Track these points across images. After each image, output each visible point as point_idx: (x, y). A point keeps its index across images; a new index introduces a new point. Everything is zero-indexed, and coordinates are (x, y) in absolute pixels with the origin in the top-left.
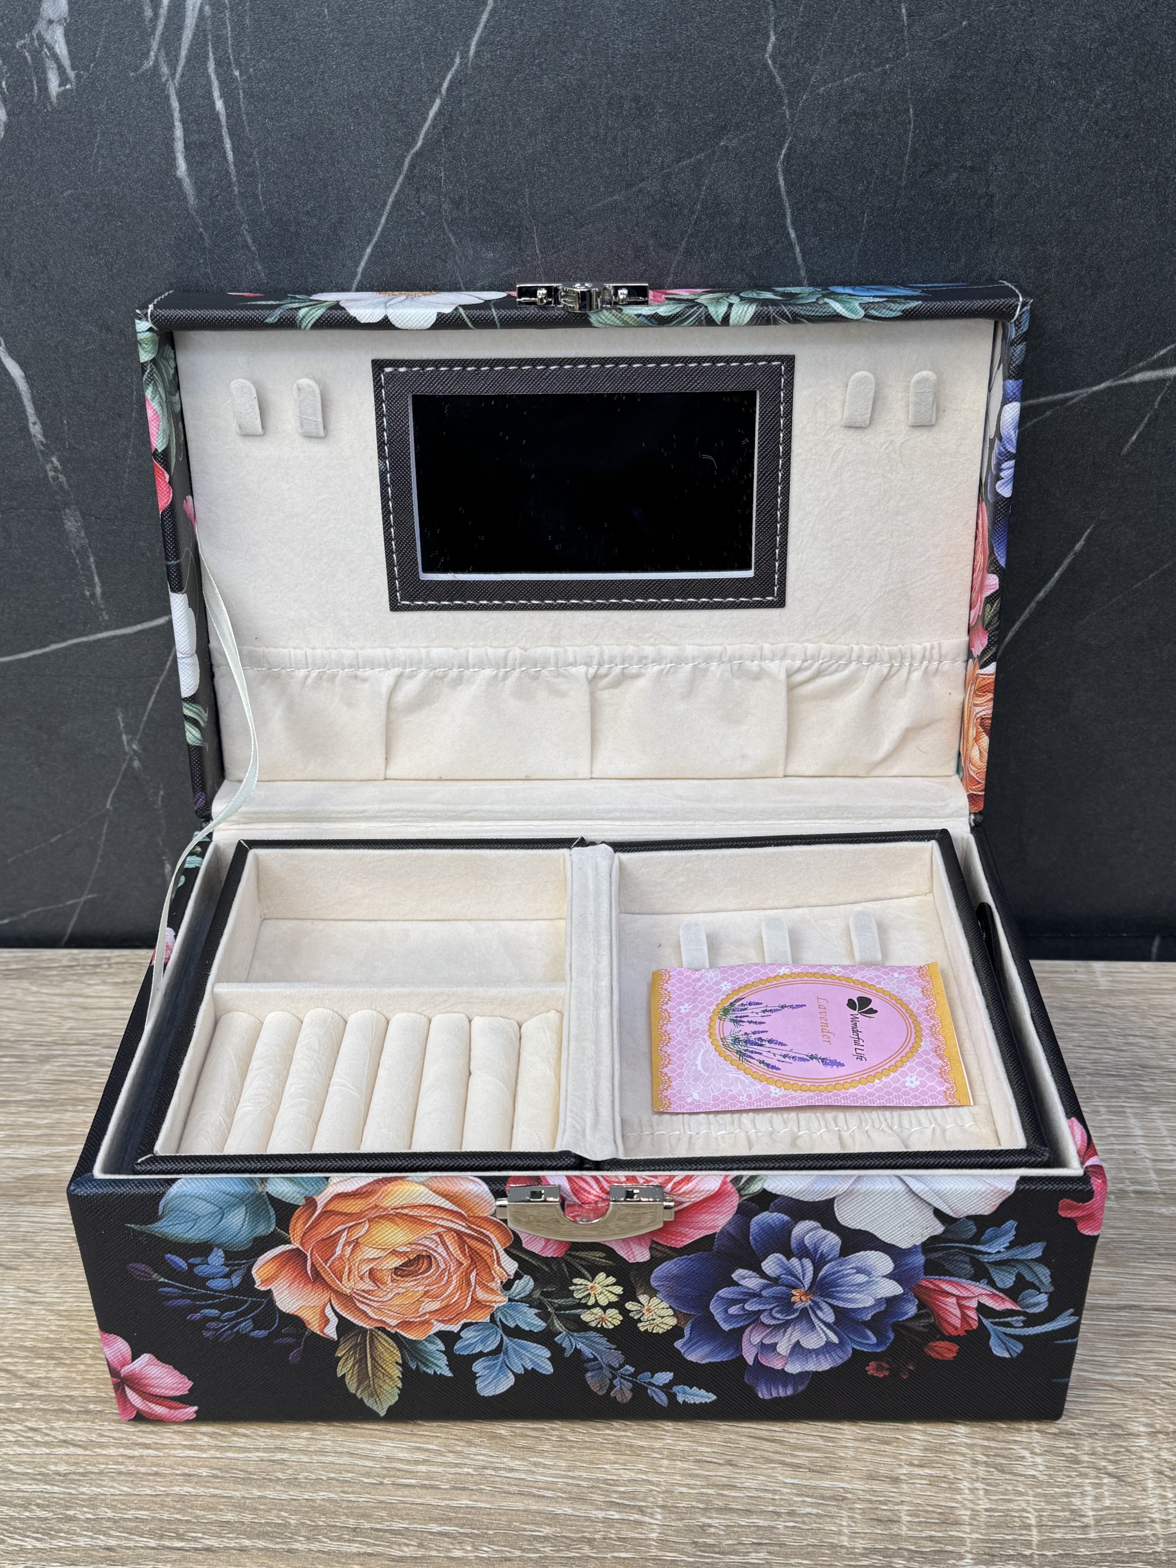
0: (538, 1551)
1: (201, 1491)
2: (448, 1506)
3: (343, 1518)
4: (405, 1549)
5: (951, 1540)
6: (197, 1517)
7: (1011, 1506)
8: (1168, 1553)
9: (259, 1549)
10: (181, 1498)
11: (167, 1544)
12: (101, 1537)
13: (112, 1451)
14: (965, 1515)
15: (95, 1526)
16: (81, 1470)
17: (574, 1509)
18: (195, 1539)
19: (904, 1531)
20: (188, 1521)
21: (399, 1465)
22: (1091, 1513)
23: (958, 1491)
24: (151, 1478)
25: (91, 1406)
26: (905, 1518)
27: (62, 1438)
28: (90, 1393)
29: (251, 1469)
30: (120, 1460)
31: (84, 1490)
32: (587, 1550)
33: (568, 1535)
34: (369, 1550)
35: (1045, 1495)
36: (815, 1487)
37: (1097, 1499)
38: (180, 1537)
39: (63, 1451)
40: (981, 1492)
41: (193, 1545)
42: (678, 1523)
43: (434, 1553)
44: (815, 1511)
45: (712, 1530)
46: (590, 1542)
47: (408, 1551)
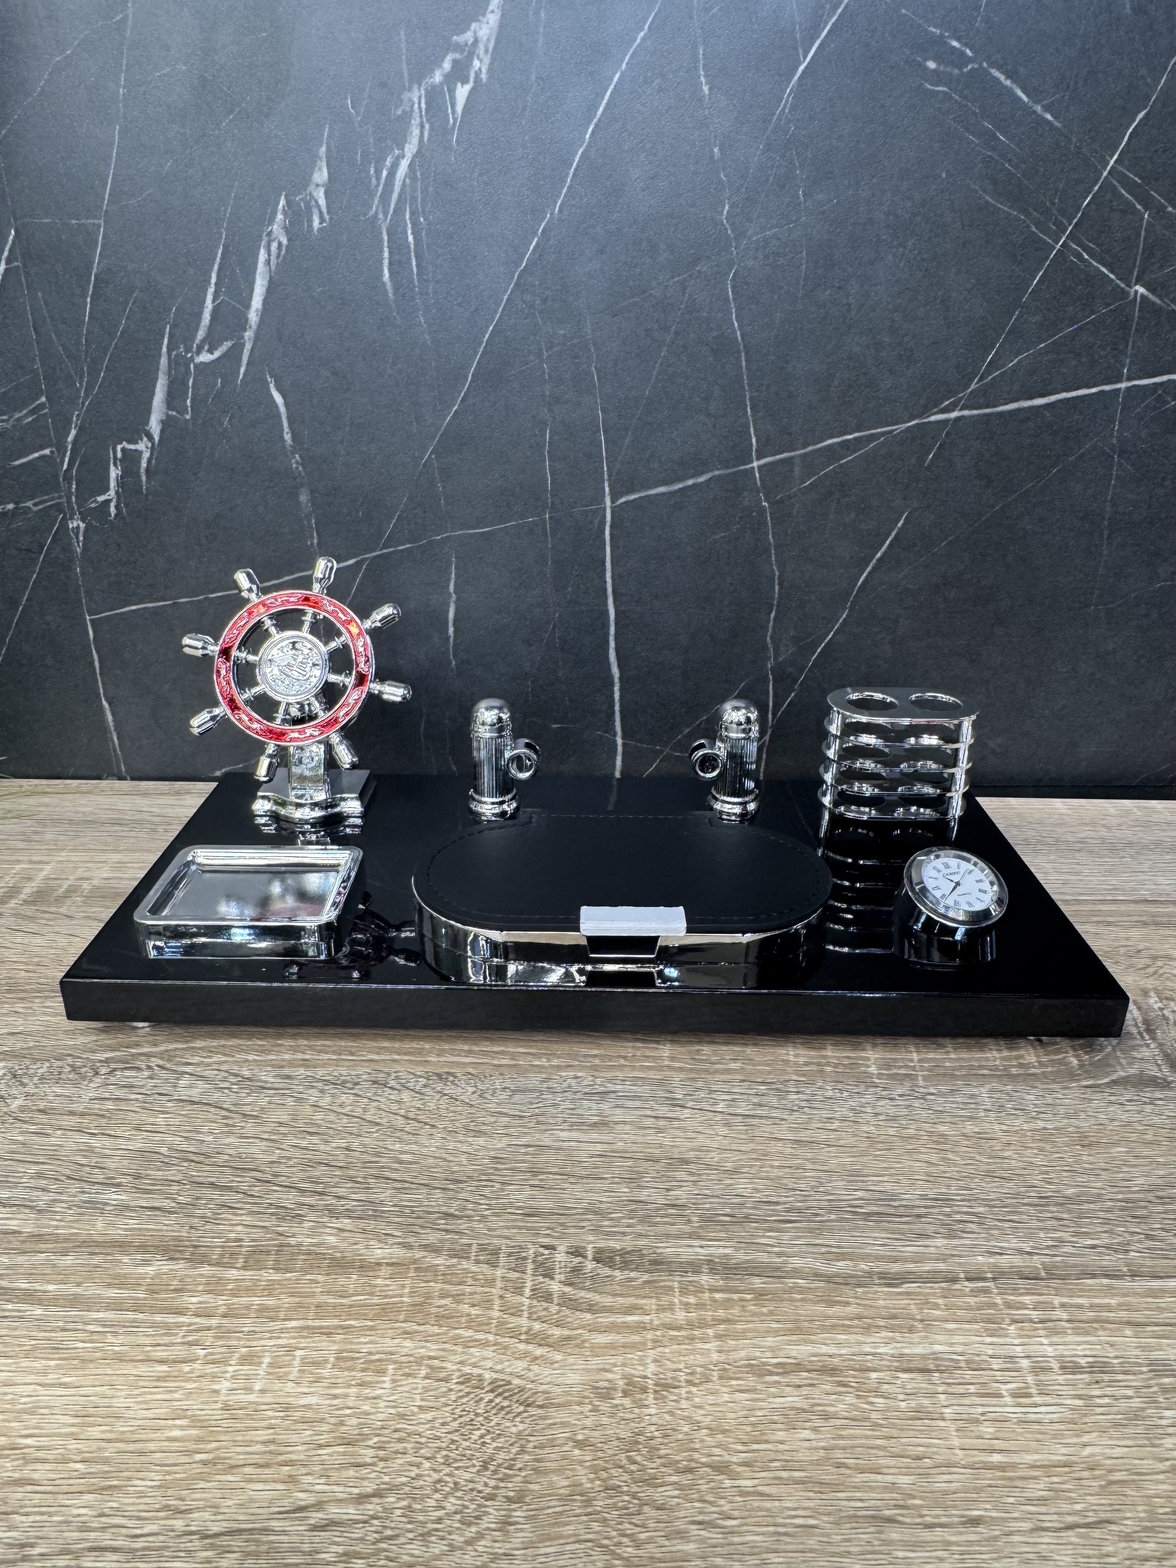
4: (503, 1061)
9: (406, 1061)
34: (479, 1061)
41: (361, 1058)
43: (522, 1063)
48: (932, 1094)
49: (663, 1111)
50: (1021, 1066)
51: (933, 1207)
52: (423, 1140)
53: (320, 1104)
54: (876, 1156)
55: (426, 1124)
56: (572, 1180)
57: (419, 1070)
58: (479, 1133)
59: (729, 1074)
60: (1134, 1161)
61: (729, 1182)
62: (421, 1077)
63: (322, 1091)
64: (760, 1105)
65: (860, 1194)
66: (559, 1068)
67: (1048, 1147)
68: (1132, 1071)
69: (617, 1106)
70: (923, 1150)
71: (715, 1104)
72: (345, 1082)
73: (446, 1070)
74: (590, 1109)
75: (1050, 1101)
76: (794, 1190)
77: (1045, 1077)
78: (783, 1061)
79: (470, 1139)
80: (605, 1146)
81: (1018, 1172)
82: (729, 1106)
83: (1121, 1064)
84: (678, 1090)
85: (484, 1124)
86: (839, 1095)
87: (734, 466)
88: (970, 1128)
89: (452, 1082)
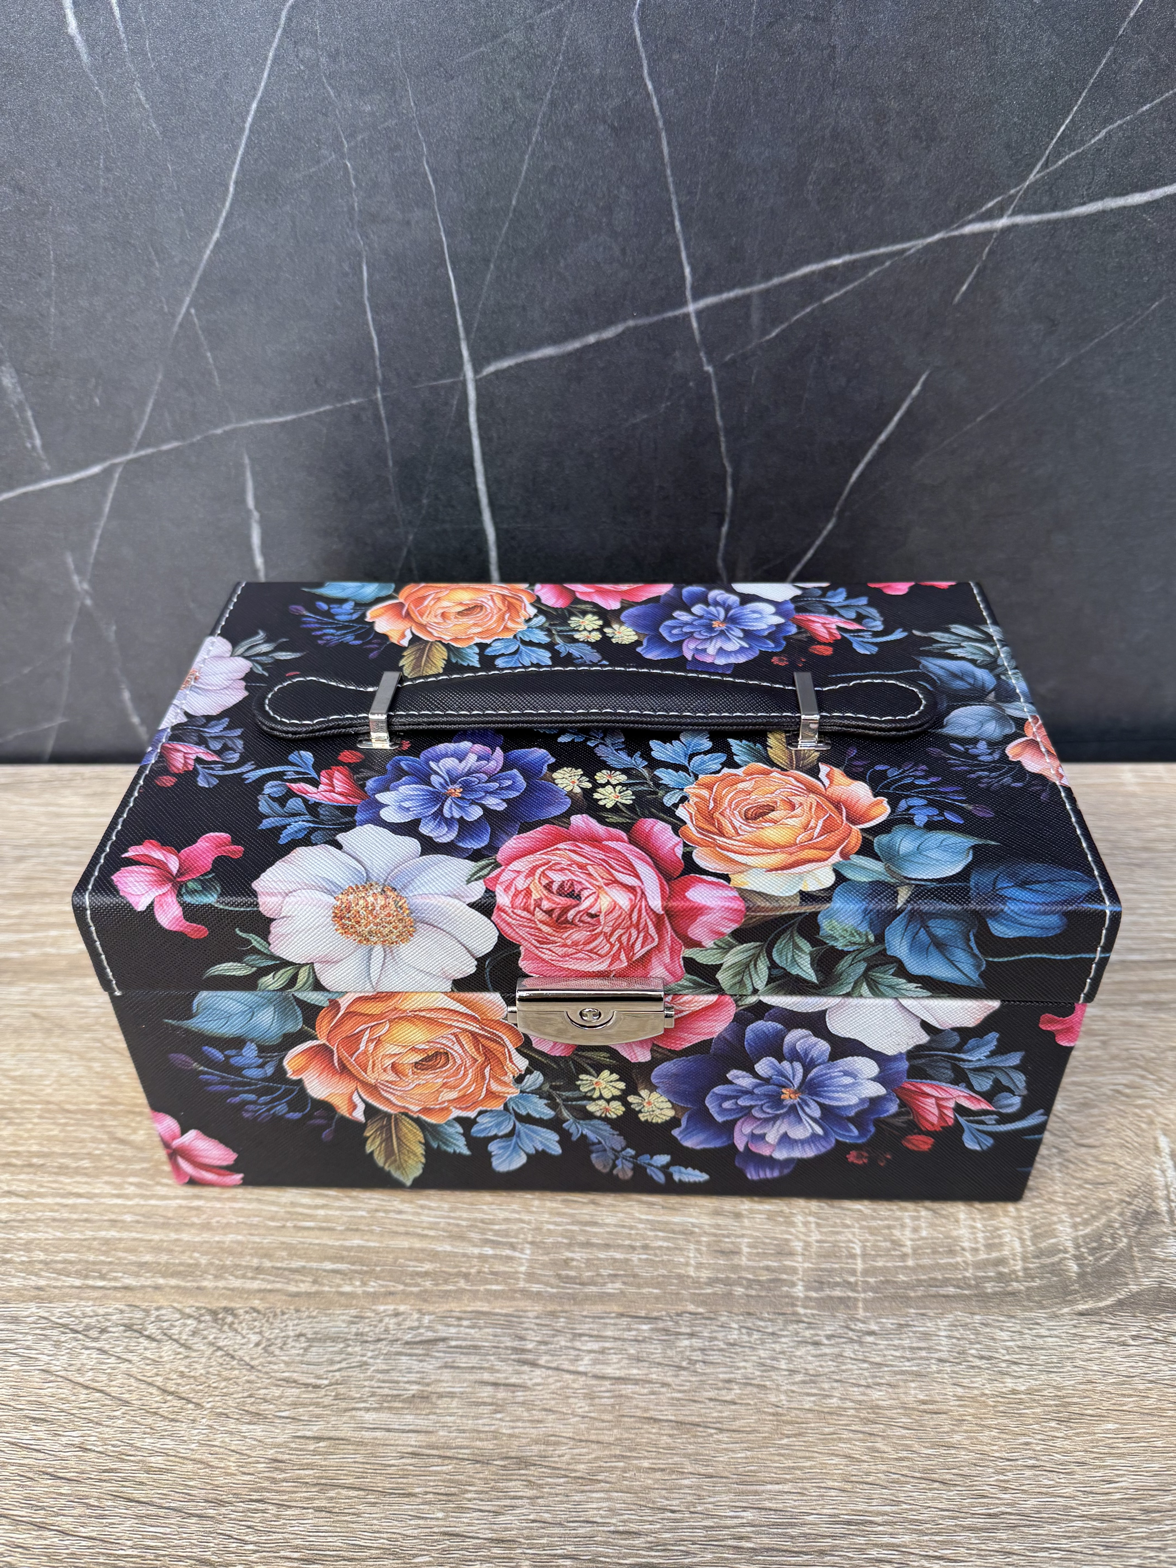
0: (418, 1285)
1: (125, 1235)
2: (341, 1246)
3: (248, 1258)
4: (302, 1285)
5: (785, 1270)
6: (119, 1258)
7: (839, 1237)
8: (976, 1278)
9: (172, 1287)
10: (106, 1241)
11: (90, 1282)
12: (33, 1278)
13: (49, 1200)
14: (798, 1246)
15: (28, 1268)
16: (20, 1218)
17: (453, 1246)
18: (115, 1279)
19: (744, 1261)
20: (110, 1263)
21: (300, 1210)
22: (909, 1243)
23: (792, 1224)
24: (81, 1224)
25: (35, 1160)
26: (745, 1250)
27: (6, 1188)
28: (35, 1148)
29: (170, 1215)
30: (56, 1208)
31: (21, 1235)
32: (462, 1284)
33: (447, 1270)
34: (269, 1287)
35: (869, 1228)
36: (667, 1223)
37: (916, 1230)
38: (103, 1277)
39: (7, 1200)
40: (813, 1225)
41: (113, 1284)
42: (546, 1258)
43: (327, 1289)
44: (665, 1244)
45: (575, 1263)
46: (466, 1276)
47: (303, 1287)
48: (872, 1333)
49: (506, 1372)
50: (1001, 1277)
51: (844, 1536)
52: (182, 1428)
53: (54, 1368)
54: (782, 1447)
55: (189, 1401)
56: (371, 1498)
57: (189, 1305)
58: (258, 1417)
59: (603, 1303)
60: (1124, 1447)
61: (577, 1497)
62: (190, 1316)
63: (57, 1345)
64: (639, 1360)
65: (749, 1515)
66: (375, 1297)
67: (1012, 1424)
68: (1147, 1282)
69: (446, 1366)
70: (846, 1435)
71: (577, 1359)
72: (88, 1328)
73: (224, 1303)
74: (409, 1371)
75: (1029, 1343)
76: (664, 1510)
77: (1029, 1298)
78: (679, 1276)
79: (244, 1428)
80: (422, 1437)
81: (966, 1471)
82: (595, 1362)
83: (1134, 1271)
84: (531, 1335)
85: (266, 1401)
86: (745, 1338)
87: (657, 312)
88: (914, 1393)
89: (231, 1325)
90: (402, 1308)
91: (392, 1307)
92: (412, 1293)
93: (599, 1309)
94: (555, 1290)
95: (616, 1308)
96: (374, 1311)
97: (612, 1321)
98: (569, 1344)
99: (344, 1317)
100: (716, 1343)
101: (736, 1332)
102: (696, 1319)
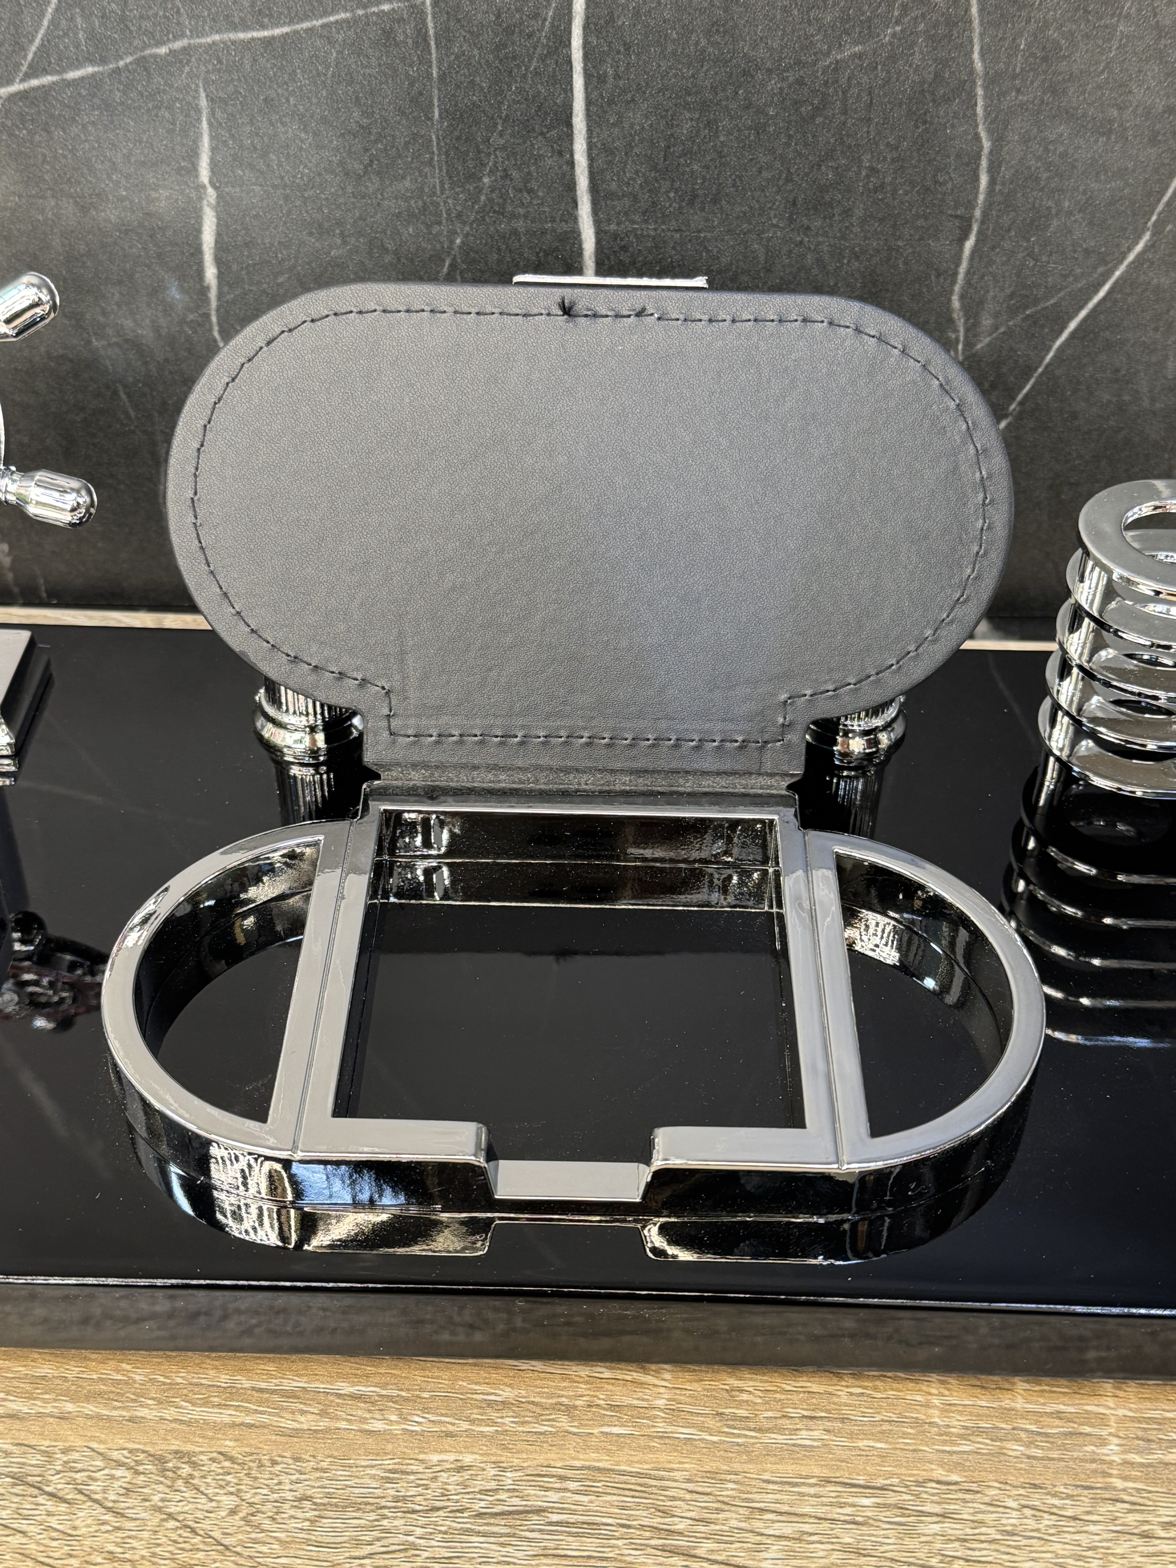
57: (116, 1445)
59: (795, 1460)
62: (120, 1464)
66: (422, 1440)
73: (175, 1445)
78: (916, 1422)
84: (680, 1508)
86: (1031, 1523)
89: (188, 1480)
90: (468, 1459)
91: (451, 1457)
92: (483, 1434)
93: (789, 1469)
94: (715, 1439)
95: (817, 1471)
96: (422, 1461)
97: (812, 1491)
98: (743, 1525)
99: (373, 1472)
100: (984, 1530)
101: (1015, 1514)
102: (950, 1492)
